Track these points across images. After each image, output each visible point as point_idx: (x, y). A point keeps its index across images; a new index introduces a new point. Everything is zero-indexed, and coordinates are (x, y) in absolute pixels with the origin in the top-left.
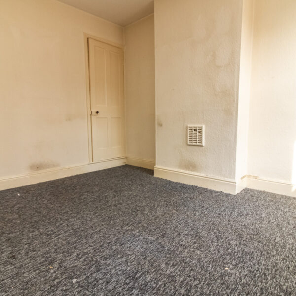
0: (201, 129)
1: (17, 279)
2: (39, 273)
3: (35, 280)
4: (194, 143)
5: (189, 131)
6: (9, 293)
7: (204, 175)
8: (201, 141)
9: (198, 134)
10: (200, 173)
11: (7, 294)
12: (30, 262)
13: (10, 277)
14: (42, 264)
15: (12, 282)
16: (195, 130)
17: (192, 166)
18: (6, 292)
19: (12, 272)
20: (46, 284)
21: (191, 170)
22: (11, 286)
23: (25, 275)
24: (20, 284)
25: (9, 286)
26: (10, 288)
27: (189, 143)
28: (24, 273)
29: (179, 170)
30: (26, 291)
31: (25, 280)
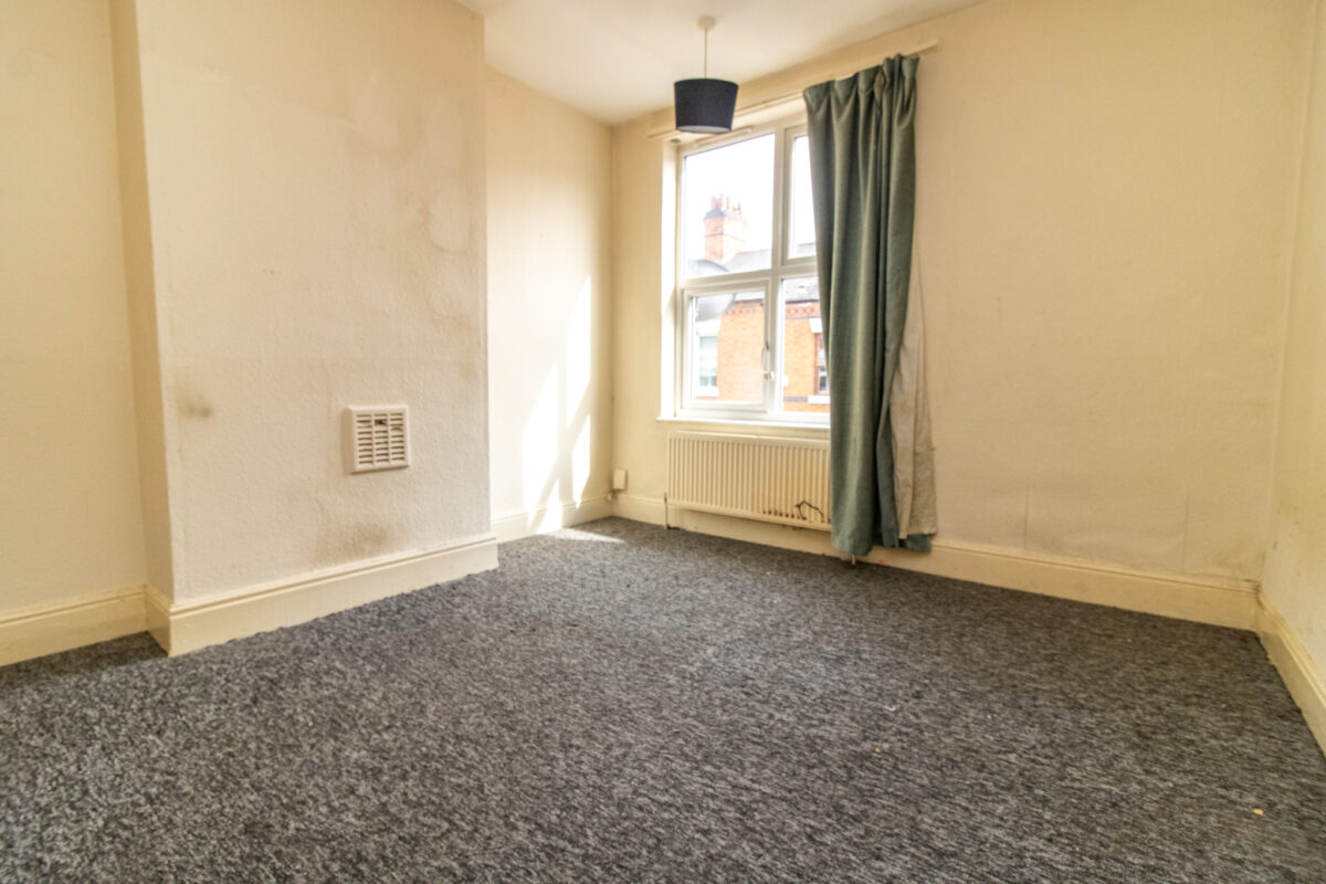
0: (399, 416)
1: (946, 787)
2: (903, 762)
3: (926, 760)
4: (378, 465)
5: (357, 428)
6: (981, 781)
7: (414, 552)
8: (402, 454)
9: (391, 433)
10: (402, 550)
11: (985, 783)
12: (887, 793)
13: (950, 803)
14: (878, 769)
15: (959, 791)
16: (380, 422)
17: (372, 539)
18: (983, 786)
19: (934, 809)
20: (922, 741)
21: (371, 554)
22: (966, 787)
23: (925, 781)
24: (951, 776)
25: (970, 790)
26: (971, 786)
27: (360, 467)
28: (922, 786)
29: (316, 574)
30: (958, 758)
31: (937, 774)
